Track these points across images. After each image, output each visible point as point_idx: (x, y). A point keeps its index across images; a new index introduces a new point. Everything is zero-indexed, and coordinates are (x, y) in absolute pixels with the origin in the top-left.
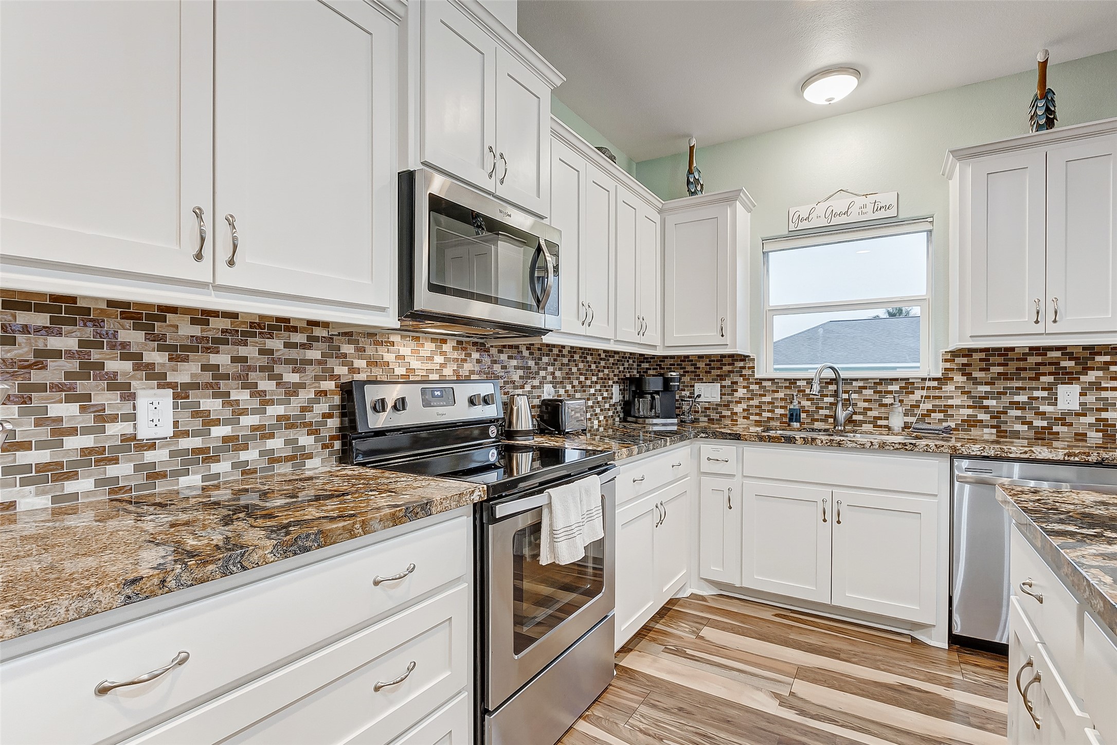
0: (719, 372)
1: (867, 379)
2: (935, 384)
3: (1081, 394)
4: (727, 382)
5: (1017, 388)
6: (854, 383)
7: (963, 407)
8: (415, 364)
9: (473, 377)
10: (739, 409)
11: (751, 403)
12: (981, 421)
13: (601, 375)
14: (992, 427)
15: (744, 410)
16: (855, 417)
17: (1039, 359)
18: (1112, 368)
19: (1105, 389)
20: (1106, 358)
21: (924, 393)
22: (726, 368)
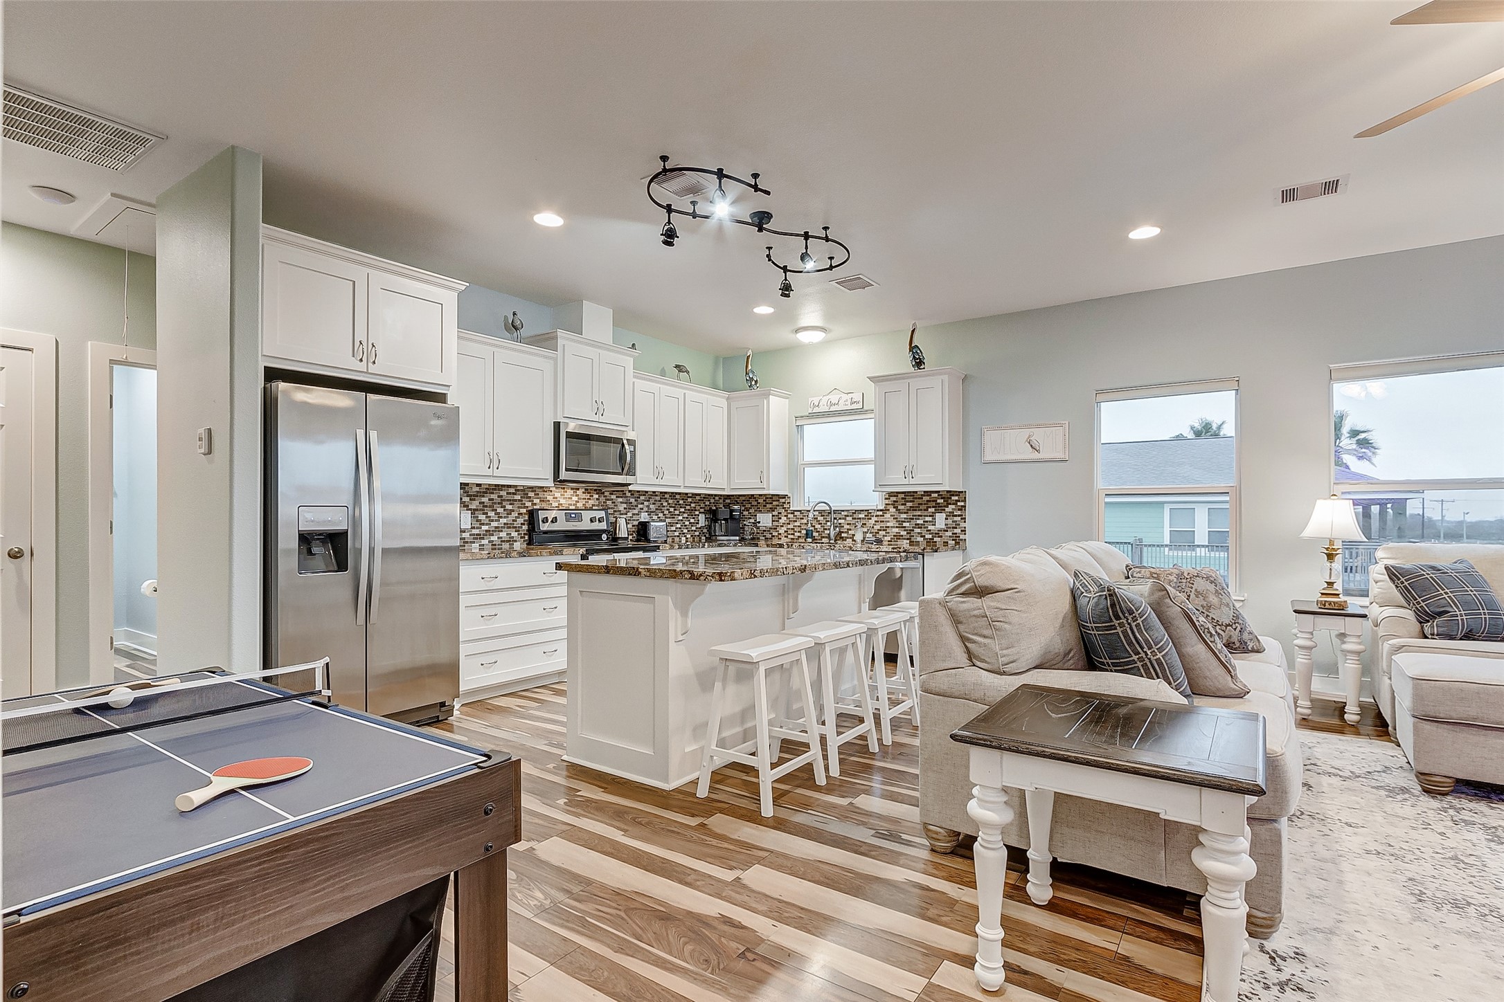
0: (770, 506)
1: (849, 511)
2: (881, 513)
3: (946, 519)
4: (775, 513)
5: (919, 516)
6: (843, 513)
7: (894, 527)
8: (562, 501)
9: (594, 508)
10: (782, 531)
11: (789, 526)
12: (902, 536)
13: (688, 507)
14: (908, 539)
15: (785, 531)
16: (843, 535)
17: (928, 498)
18: (959, 504)
19: (956, 516)
20: (956, 498)
21: (876, 519)
22: (775, 503)
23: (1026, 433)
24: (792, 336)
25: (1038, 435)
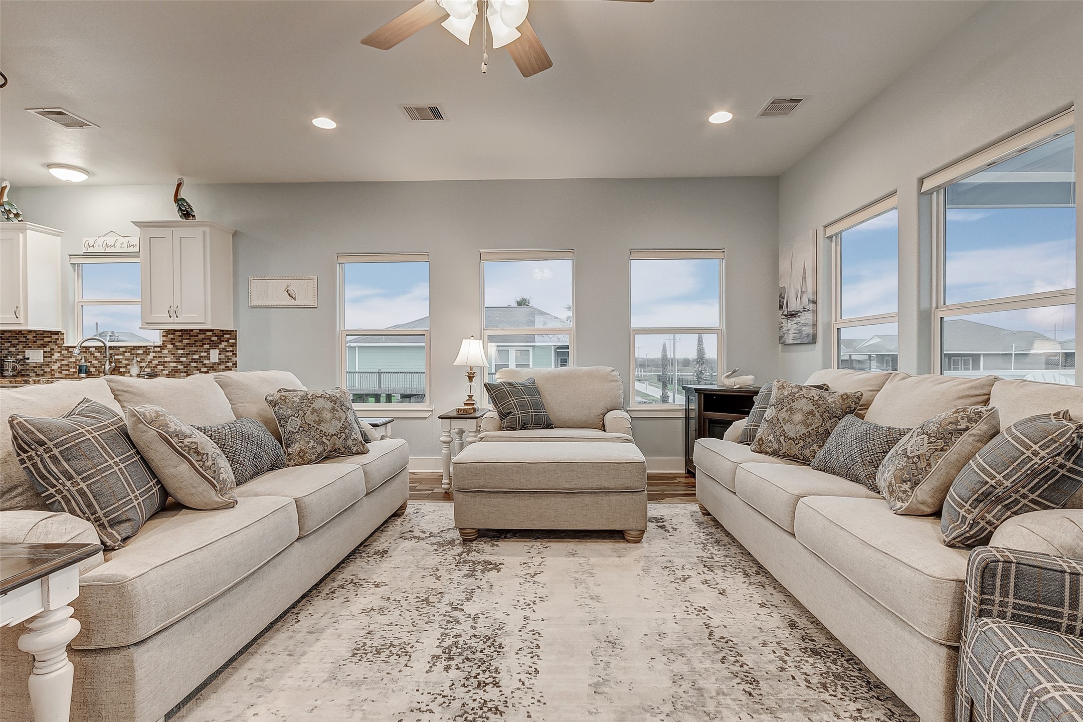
0: (42, 342)
1: (127, 347)
2: (159, 349)
3: (220, 354)
4: (47, 349)
5: (195, 351)
6: (121, 349)
7: (171, 362)
10: (55, 367)
11: (63, 362)
12: (180, 369)
14: (185, 372)
15: (59, 367)
16: (121, 370)
17: (203, 336)
18: (230, 341)
19: (228, 351)
20: (228, 336)
21: (154, 354)
22: (46, 339)
23: (285, 283)
24: (43, 171)
25: (294, 286)
